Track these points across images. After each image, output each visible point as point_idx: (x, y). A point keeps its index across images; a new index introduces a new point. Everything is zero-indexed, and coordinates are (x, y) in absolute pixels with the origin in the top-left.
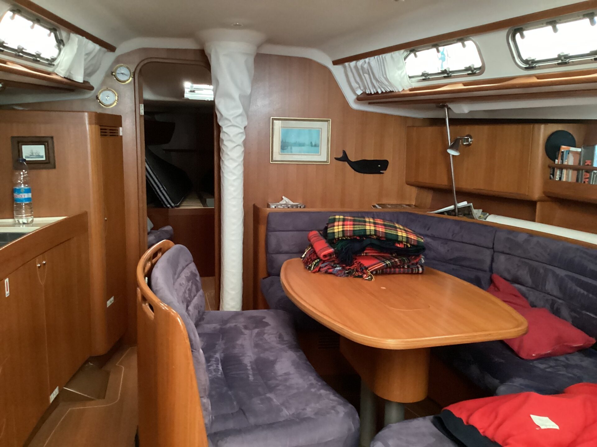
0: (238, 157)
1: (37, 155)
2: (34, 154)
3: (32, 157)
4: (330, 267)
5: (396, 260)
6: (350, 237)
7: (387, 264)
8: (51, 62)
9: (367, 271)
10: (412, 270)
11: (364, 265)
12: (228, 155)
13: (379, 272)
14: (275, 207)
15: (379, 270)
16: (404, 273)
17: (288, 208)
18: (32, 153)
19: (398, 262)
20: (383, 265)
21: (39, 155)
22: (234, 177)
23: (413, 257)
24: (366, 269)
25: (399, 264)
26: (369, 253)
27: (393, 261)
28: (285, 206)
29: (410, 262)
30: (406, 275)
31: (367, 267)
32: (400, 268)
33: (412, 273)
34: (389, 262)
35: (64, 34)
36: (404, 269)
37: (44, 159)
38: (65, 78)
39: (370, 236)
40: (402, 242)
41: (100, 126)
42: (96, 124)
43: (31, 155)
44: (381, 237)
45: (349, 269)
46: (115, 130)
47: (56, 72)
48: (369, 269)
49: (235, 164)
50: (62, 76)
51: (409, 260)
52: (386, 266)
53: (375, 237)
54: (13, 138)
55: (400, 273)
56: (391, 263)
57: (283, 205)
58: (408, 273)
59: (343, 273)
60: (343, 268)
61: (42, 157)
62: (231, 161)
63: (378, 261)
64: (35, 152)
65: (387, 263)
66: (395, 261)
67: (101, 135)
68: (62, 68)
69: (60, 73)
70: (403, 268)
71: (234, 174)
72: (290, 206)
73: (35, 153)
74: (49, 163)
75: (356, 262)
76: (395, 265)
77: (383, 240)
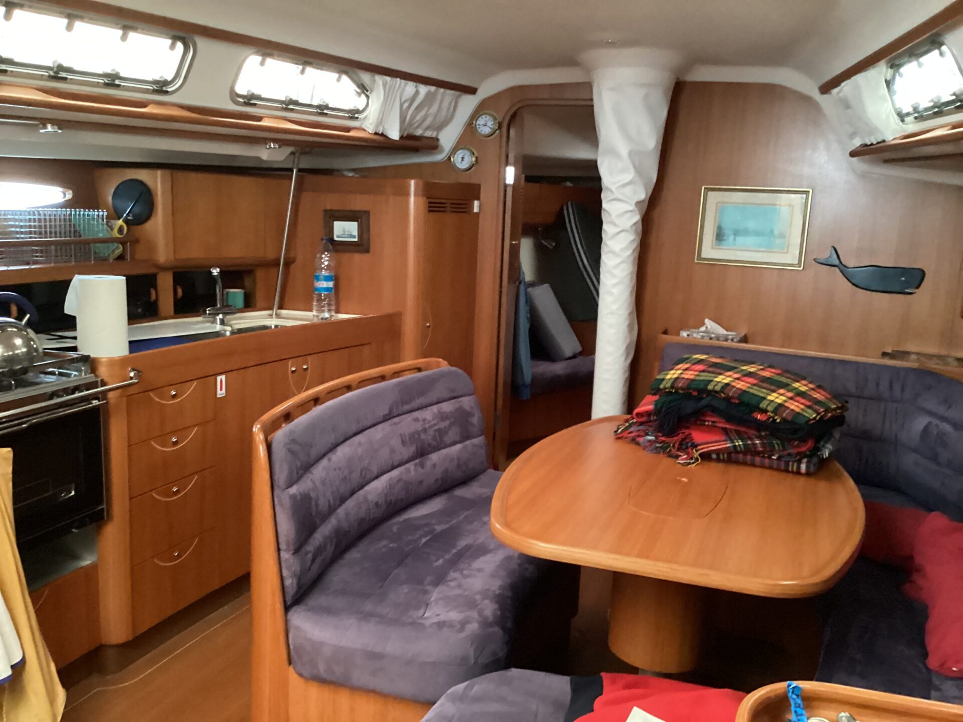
0: (623, 250)
1: (349, 234)
2: (346, 233)
3: (343, 236)
4: (642, 434)
5: (757, 442)
6: (682, 389)
7: (735, 446)
8: (353, 114)
9: (694, 451)
10: (787, 463)
11: (693, 440)
12: (607, 245)
13: (724, 457)
14: (688, 335)
15: (723, 455)
16: (771, 468)
17: (711, 339)
18: (344, 232)
19: (759, 445)
20: (728, 445)
21: (352, 235)
22: (615, 281)
23: (796, 443)
24: (695, 446)
25: (761, 449)
26: (717, 422)
27: (749, 442)
28: (705, 334)
29: (784, 449)
30: (775, 473)
31: (696, 443)
32: (763, 457)
33: (787, 471)
34: (741, 443)
35: (366, 77)
36: (771, 460)
37: (356, 240)
38: (376, 134)
39: (713, 393)
40: (765, 411)
41: (428, 198)
42: (423, 195)
43: (343, 234)
44: (732, 397)
45: (663, 442)
46: (466, 204)
47: (363, 126)
48: (699, 448)
49: (618, 260)
50: (370, 132)
51: (783, 446)
52: (732, 450)
53: (723, 395)
54: (325, 211)
55: (762, 466)
56: (744, 445)
57: (702, 334)
58: (778, 469)
59: (653, 447)
60: (657, 437)
61: (354, 237)
62: (610, 255)
63: (724, 438)
64: (348, 230)
65: (737, 444)
66: (754, 444)
67: (430, 211)
68: (371, 121)
69: (368, 128)
70: (769, 457)
71: (614, 276)
72: (713, 336)
73: (348, 232)
74: (362, 245)
75: (684, 433)
76: (753, 450)
77: (735, 403)
